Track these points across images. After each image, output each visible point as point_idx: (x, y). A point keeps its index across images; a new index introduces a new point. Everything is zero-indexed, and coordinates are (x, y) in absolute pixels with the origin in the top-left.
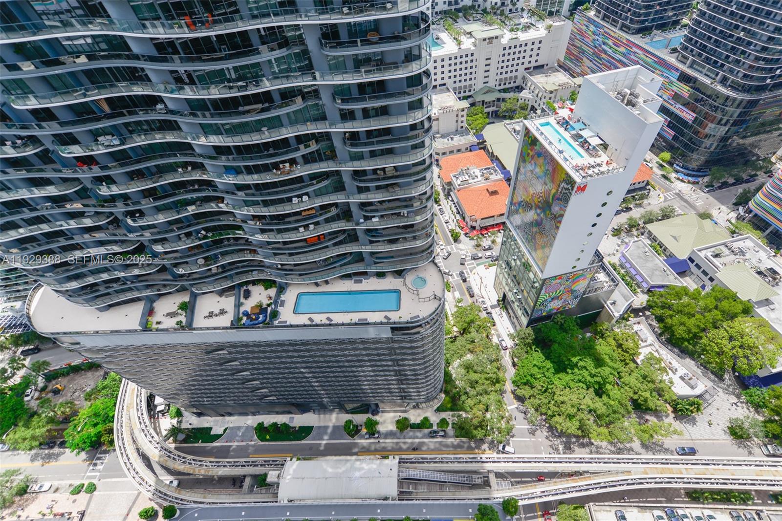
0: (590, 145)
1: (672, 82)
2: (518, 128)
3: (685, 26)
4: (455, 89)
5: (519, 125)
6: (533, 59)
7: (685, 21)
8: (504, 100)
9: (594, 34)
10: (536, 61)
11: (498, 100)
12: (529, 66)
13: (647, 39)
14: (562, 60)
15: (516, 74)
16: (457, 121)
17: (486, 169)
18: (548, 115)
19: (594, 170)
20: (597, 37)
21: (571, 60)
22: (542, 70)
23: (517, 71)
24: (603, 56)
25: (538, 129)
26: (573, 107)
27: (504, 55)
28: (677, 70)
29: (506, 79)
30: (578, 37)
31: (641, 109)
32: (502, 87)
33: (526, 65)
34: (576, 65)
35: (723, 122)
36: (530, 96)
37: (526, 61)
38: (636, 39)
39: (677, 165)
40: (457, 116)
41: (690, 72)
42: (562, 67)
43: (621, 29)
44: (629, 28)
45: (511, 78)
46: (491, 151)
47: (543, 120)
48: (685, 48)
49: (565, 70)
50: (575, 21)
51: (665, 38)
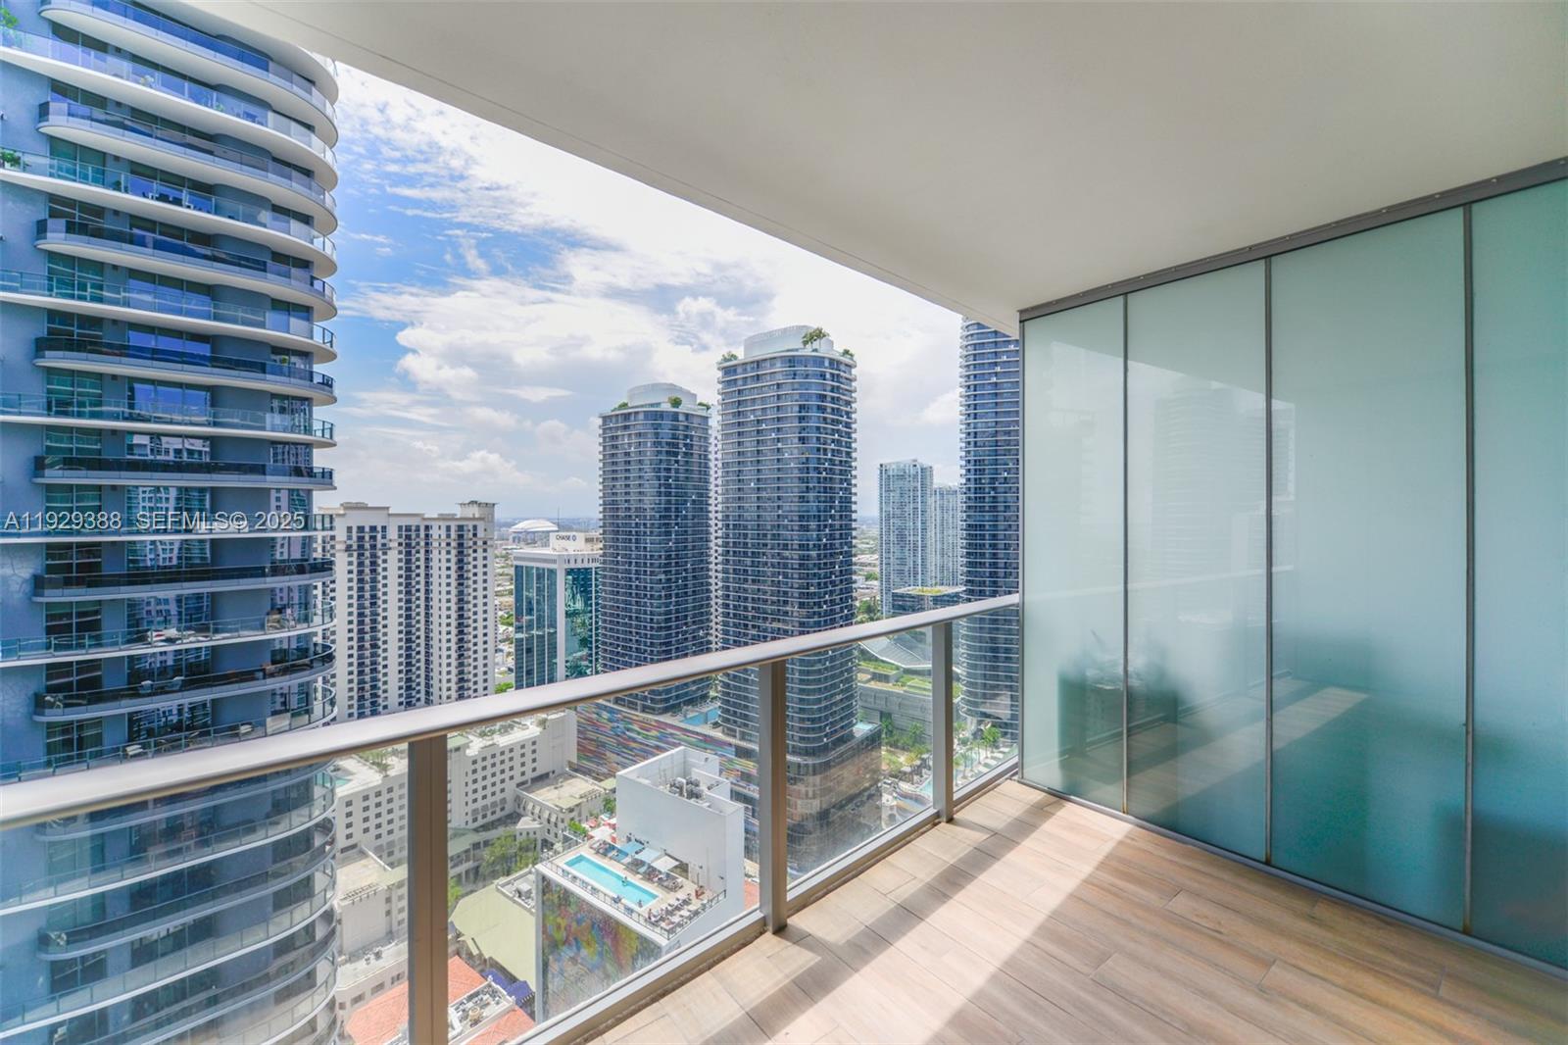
0: (660, 872)
1: (730, 761)
2: (524, 887)
3: (715, 698)
4: (378, 850)
5: (527, 881)
6: (528, 768)
7: (712, 693)
8: (486, 843)
9: (610, 720)
10: (534, 770)
11: (476, 846)
12: (524, 778)
13: (680, 717)
14: (575, 760)
15: (502, 796)
16: (388, 913)
17: (470, 998)
18: (577, 843)
19: (683, 913)
20: (616, 724)
21: (589, 759)
22: (547, 781)
23: (502, 790)
24: (634, 745)
25: (565, 873)
26: (613, 821)
27: (475, 771)
28: (730, 745)
29: (485, 808)
30: (590, 728)
31: (710, 799)
32: (481, 822)
33: (518, 779)
34: (598, 764)
35: (810, 794)
36: (536, 825)
37: (516, 773)
38: (666, 719)
39: (792, 868)
40: (388, 900)
41: (743, 744)
42: (577, 769)
43: (643, 711)
44: (653, 709)
45: (494, 804)
46: (475, 952)
47: (571, 855)
48: (727, 720)
49: (584, 774)
50: (579, 709)
51: (701, 713)
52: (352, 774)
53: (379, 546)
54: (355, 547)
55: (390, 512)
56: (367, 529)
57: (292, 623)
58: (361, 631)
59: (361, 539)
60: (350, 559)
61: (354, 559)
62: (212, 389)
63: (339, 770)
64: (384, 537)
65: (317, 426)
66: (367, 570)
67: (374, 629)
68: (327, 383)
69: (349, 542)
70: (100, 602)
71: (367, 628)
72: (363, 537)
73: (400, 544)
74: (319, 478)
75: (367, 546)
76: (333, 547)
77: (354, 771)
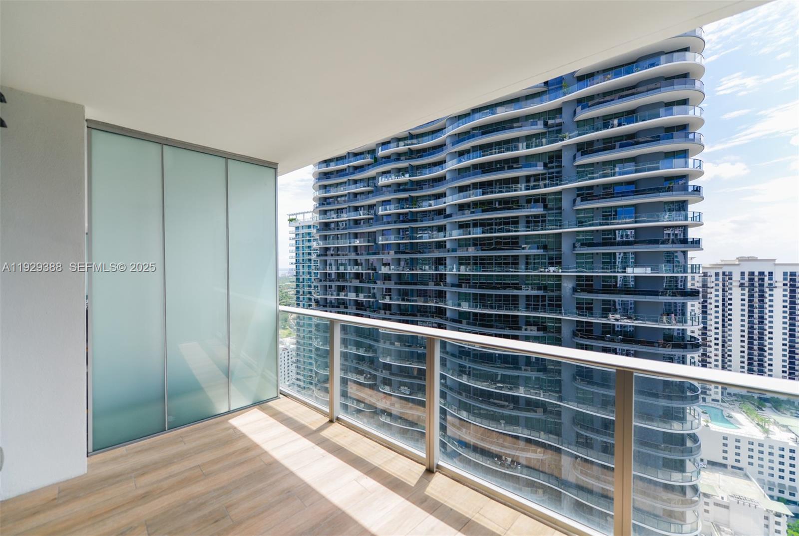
16: (767, 526)
52: (741, 425)
53: (766, 285)
54: (747, 284)
55: (776, 262)
56: (756, 274)
57: (674, 322)
58: (751, 338)
59: (751, 280)
60: (743, 292)
61: (746, 291)
62: (635, 206)
63: (731, 417)
64: (770, 279)
65: (690, 215)
66: (756, 300)
67: (761, 339)
68: (697, 190)
69: (742, 281)
70: (592, 299)
71: (756, 337)
72: (754, 279)
73: (785, 285)
74: (690, 244)
75: (756, 284)
76: (731, 284)
77: (744, 424)
